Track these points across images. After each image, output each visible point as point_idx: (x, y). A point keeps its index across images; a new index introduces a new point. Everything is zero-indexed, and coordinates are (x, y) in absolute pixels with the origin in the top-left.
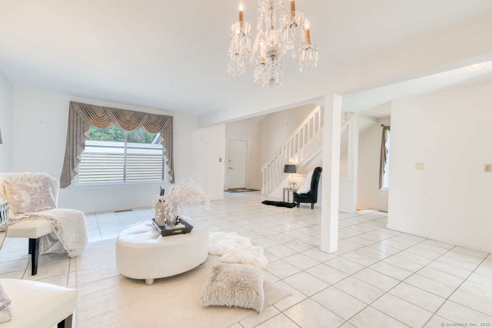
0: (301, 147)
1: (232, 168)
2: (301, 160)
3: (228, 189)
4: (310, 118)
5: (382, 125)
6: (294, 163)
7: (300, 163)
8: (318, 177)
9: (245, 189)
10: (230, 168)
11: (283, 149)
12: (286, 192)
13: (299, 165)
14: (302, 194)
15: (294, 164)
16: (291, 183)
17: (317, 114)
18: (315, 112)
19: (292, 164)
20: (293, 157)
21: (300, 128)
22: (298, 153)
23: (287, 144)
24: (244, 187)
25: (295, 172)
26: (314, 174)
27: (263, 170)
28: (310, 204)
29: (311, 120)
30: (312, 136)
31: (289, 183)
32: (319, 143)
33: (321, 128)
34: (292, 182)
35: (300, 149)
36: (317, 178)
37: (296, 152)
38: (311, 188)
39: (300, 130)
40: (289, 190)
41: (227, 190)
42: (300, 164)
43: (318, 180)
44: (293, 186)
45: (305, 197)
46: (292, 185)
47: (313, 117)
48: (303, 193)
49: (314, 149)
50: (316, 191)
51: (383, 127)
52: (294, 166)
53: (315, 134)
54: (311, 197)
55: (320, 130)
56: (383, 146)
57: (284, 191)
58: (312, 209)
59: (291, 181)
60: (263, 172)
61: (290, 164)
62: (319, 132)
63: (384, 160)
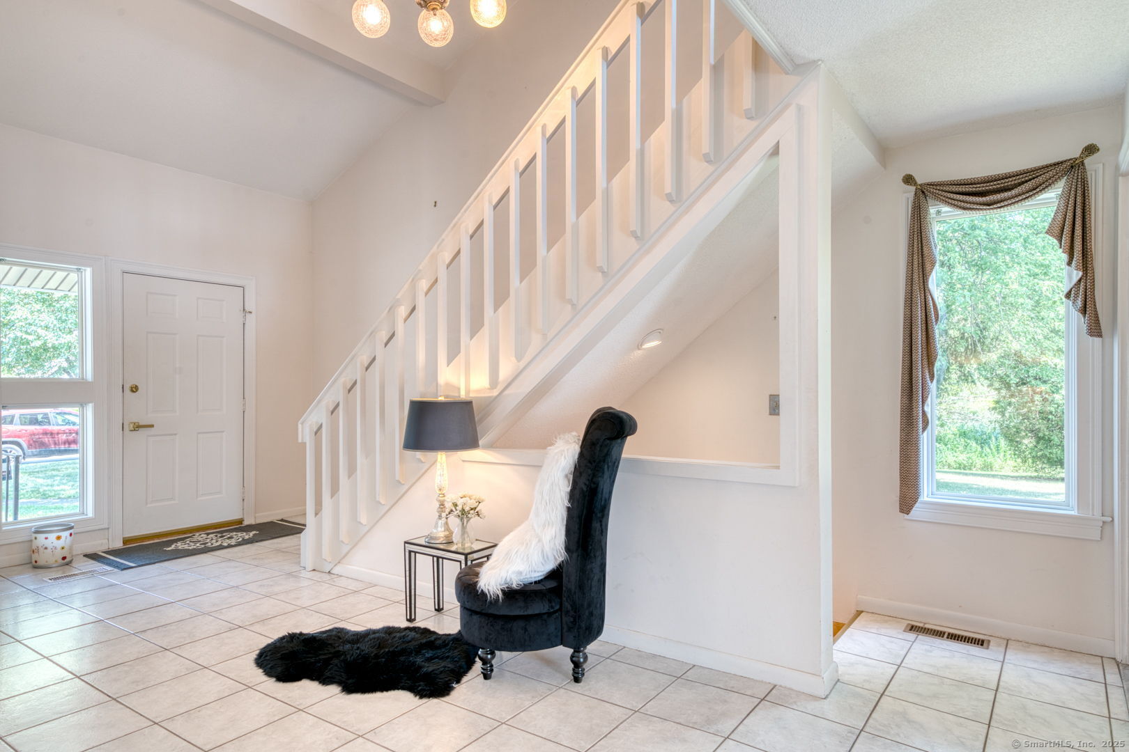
0: (501, 296)
1: (152, 426)
2: (505, 371)
3: (126, 541)
4: (544, 127)
5: (908, 180)
6: (468, 391)
7: (500, 388)
8: (607, 475)
9: (238, 525)
10: (137, 427)
11: (403, 311)
12: (424, 565)
13: (490, 404)
14: (511, 594)
15: (463, 395)
16: (449, 506)
17: (583, 102)
18: (574, 90)
19: (453, 396)
20: (461, 358)
21: (491, 189)
22: (485, 331)
23: (424, 284)
24: (235, 516)
25: (471, 442)
26: (581, 455)
27: (305, 434)
28: (563, 653)
29: (554, 139)
30: (564, 232)
31: (437, 505)
32: (600, 269)
33: (610, 177)
34: (455, 505)
35: (495, 310)
36: (603, 484)
37: (476, 325)
38: (568, 549)
39: (495, 201)
40: (438, 550)
41: (119, 544)
42: (495, 393)
43: (605, 495)
44: (463, 528)
45: (530, 612)
46: (454, 522)
47: (563, 121)
48: (515, 582)
49: (573, 305)
50: (596, 566)
51: (913, 188)
52: (467, 405)
53: (578, 216)
54: (567, 605)
55: (607, 193)
56: (916, 287)
57: (410, 557)
58: (577, 680)
59: (449, 499)
60: (304, 444)
61: (441, 399)
62: (598, 202)
63: (925, 362)
